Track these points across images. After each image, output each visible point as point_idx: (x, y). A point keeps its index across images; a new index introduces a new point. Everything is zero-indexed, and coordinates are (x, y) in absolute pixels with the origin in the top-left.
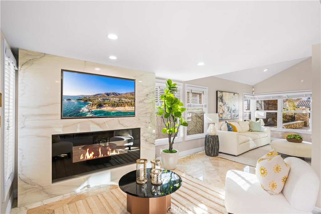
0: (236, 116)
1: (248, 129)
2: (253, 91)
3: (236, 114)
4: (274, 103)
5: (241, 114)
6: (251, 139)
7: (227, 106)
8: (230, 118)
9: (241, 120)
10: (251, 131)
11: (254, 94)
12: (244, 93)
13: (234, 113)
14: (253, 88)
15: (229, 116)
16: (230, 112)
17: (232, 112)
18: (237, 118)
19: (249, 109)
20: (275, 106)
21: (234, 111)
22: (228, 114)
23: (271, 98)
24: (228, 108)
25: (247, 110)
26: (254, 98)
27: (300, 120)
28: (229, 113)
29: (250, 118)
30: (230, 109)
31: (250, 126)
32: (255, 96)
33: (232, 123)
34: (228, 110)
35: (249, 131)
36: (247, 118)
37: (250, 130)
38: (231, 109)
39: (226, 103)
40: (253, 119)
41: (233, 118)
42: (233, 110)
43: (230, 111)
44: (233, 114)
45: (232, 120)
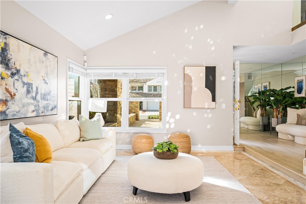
0: (50, 108)
1: (78, 137)
2: (85, 62)
3: (51, 103)
4: (112, 89)
5: (62, 104)
6: (85, 167)
7: (25, 80)
8: (34, 114)
9: (62, 117)
10: (83, 141)
11: (86, 66)
12: (69, 60)
13: (46, 102)
14: (85, 55)
15: (32, 108)
16: (34, 98)
17: (39, 97)
18: (54, 112)
19: (77, 95)
20: (113, 93)
21: (44, 97)
22: (29, 104)
23: (113, 76)
24: (29, 86)
25: (73, 96)
26: (87, 75)
27: (132, 113)
28: (32, 101)
29: (79, 112)
30: (34, 89)
31: (80, 130)
32: (88, 71)
33: (36, 129)
34: (28, 92)
35: (79, 140)
36: (74, 113)
37: (82, 139)
38: (37, 89)
39: (22, 72)
40: (85, 115)
41: (43, 114)
42: (43, 92)
43: (34, 95)
44: (42, 103)
45: (40, 119)
